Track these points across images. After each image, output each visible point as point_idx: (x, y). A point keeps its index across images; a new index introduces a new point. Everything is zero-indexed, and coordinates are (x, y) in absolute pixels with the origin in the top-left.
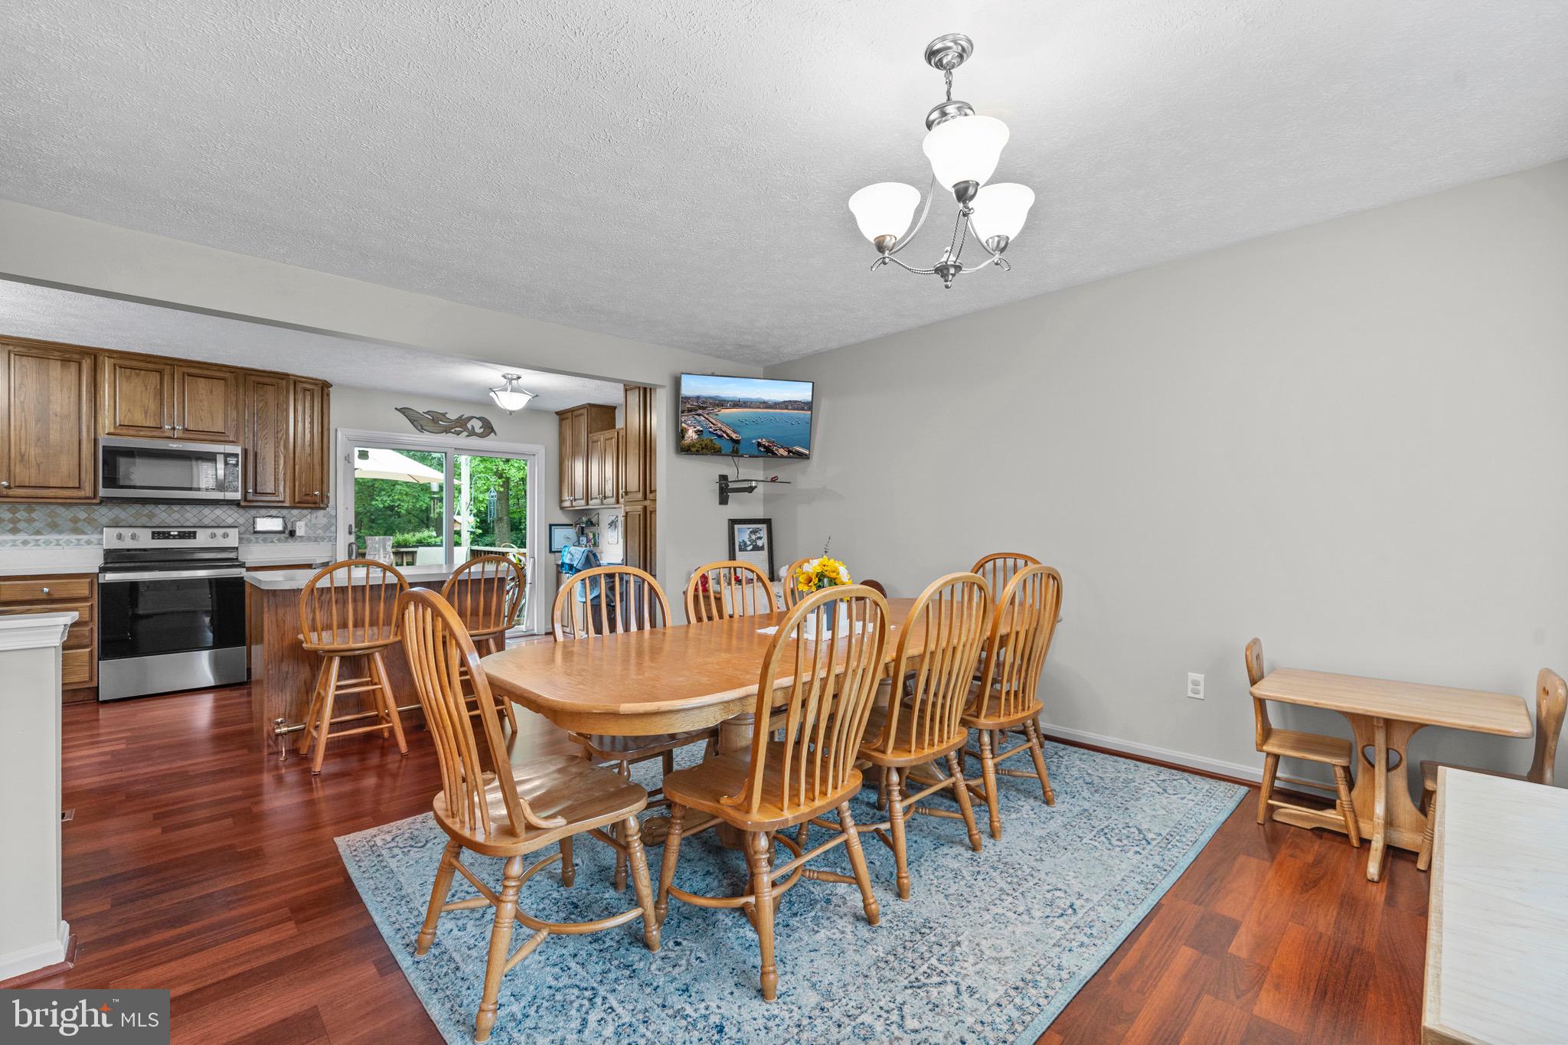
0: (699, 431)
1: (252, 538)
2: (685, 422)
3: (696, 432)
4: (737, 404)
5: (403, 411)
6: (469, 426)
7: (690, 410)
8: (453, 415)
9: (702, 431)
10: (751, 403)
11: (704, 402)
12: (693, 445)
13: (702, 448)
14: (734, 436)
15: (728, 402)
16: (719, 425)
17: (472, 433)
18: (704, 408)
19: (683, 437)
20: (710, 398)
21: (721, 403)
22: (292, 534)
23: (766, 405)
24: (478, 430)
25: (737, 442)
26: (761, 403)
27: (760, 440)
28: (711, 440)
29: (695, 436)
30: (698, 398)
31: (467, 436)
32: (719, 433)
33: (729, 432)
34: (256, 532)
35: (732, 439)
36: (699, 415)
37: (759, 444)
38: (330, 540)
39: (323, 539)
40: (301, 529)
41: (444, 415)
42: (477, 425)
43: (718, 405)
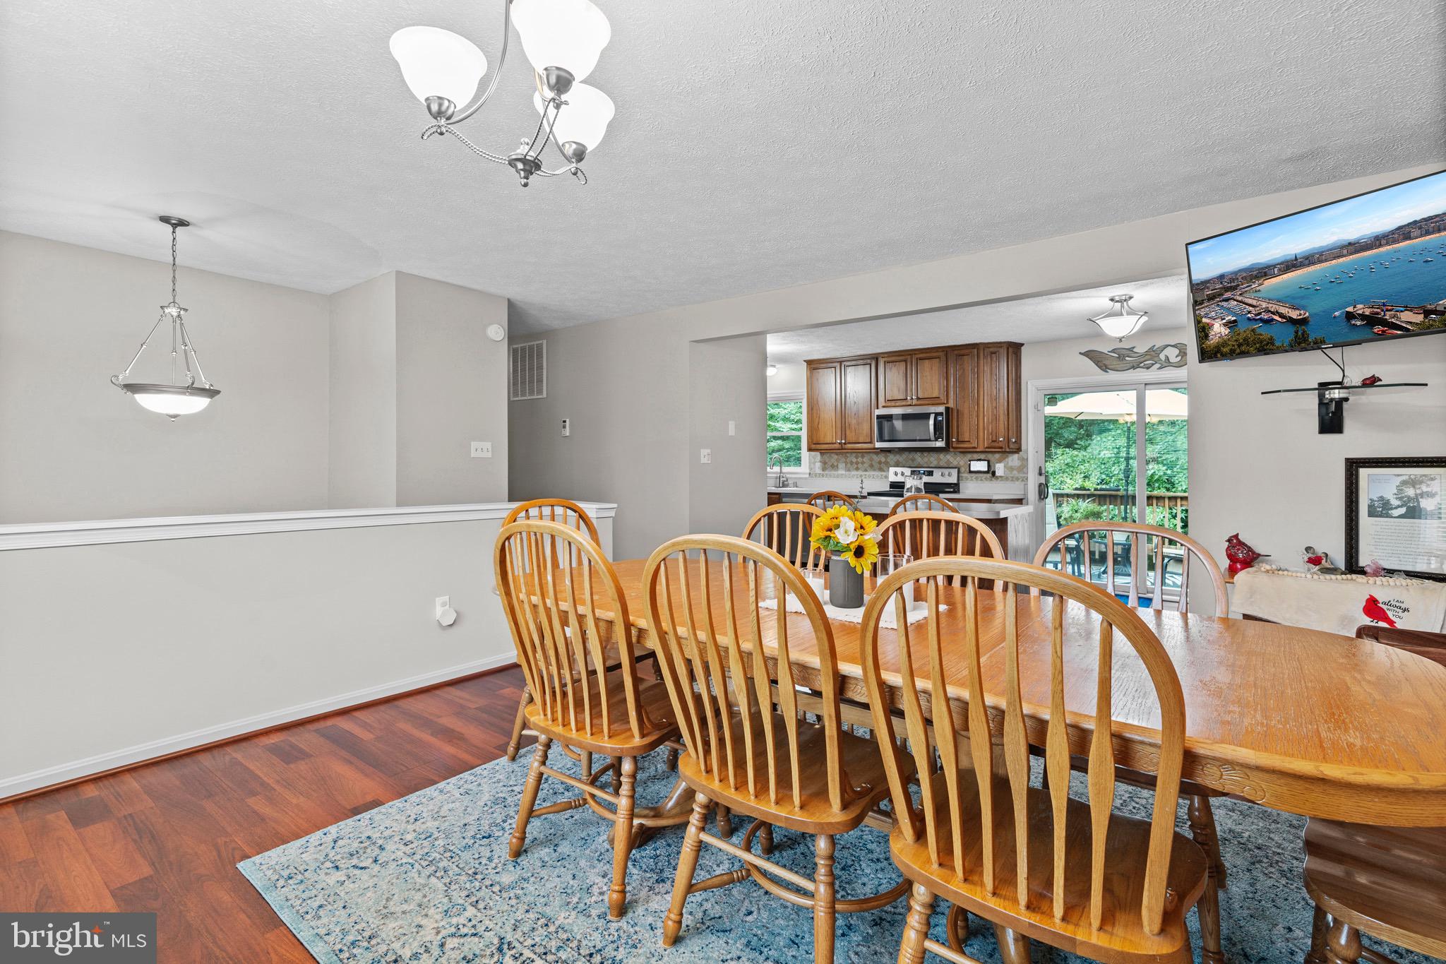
0: (1230, 322)
1: (969, 476)
2: (1206, 316)
3: (1225, 325)
4: (1290, 265)
5: (1089, 354)
6: (1162, 356)
7: (1210, 298)
8: (1141, 348)
9: (1235, 321)
10: (1321, 254)
11: (1232, 280)
12: (1224, 344)
13: (1240, 345)
14: (1294, 314)
15: (1274, 266)
16: (1264, 305)
17: (1167, 363)
18: (1234, 288)
19: (1207, 336)
20: (1240, 271)
21: (1262, 272)
22: (994, 473)
23: (1354, 247)
24: (1173, 359)
25: (1304, 322)
26: (1342, 247)
27: (1350, 309)
28: (1253, 330)
29: (1225, 331)
30: (1222, 277)
31: (1160, 368)
32: (1266, 317)
33: (1283, 310)
34: (971, 472)
35: (1291, 321)
36: (1227, 300)
37: (1350, 316)
38: (1023, 480)
39: (1017, 479)
40: (1000, 469)
41: (1131, 349)
42: (1172, 354)
43: (1257, 277)
